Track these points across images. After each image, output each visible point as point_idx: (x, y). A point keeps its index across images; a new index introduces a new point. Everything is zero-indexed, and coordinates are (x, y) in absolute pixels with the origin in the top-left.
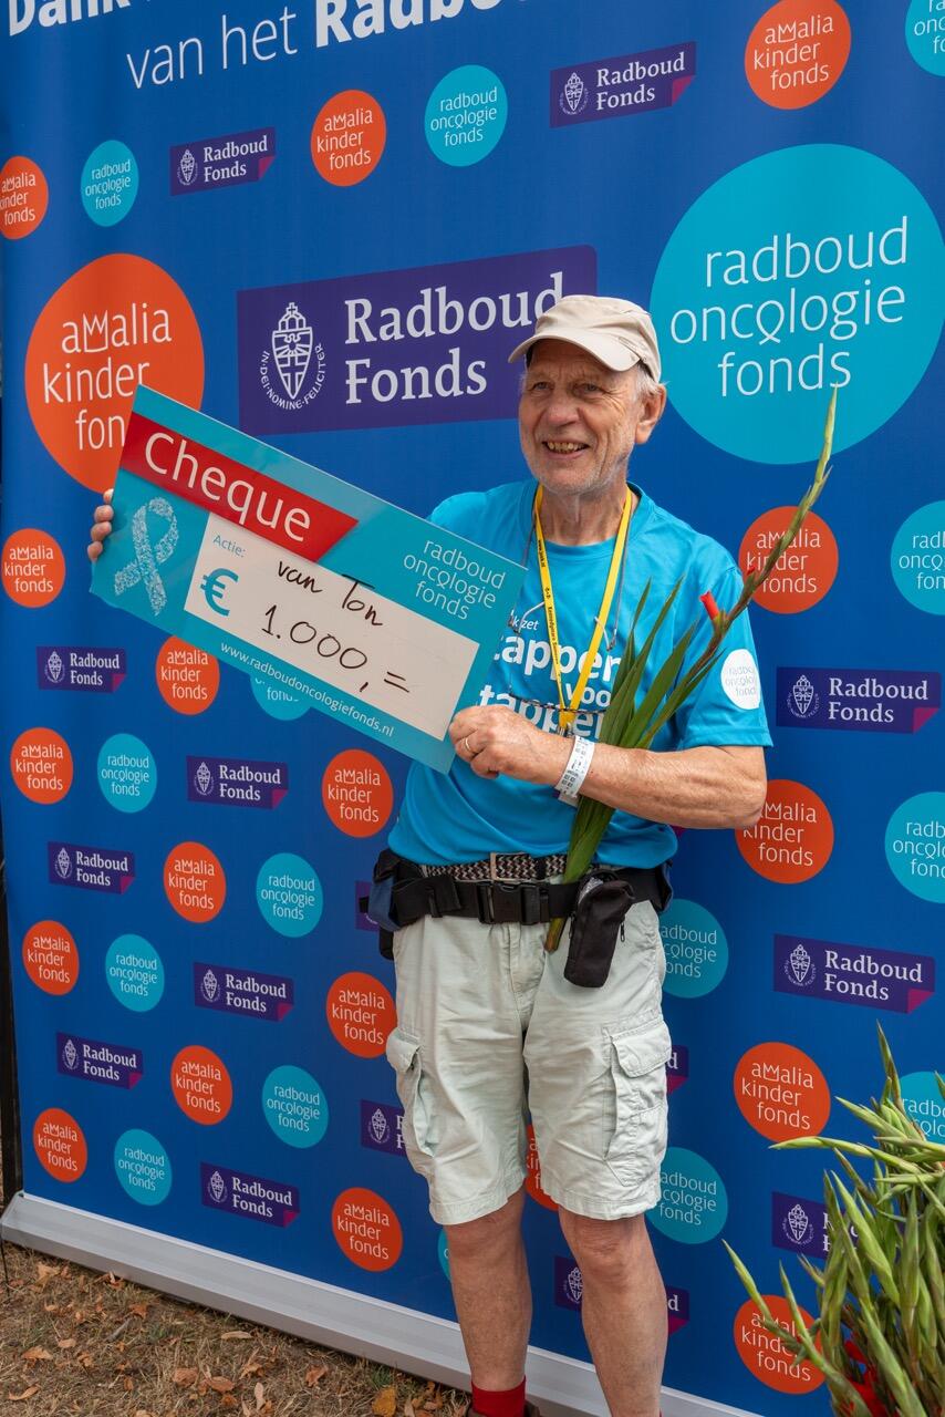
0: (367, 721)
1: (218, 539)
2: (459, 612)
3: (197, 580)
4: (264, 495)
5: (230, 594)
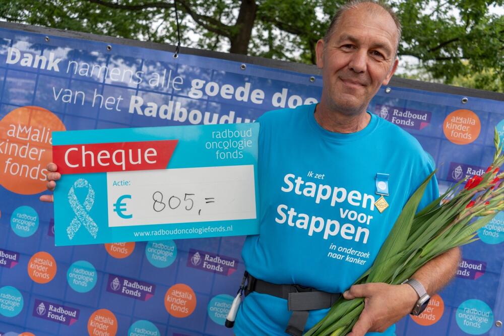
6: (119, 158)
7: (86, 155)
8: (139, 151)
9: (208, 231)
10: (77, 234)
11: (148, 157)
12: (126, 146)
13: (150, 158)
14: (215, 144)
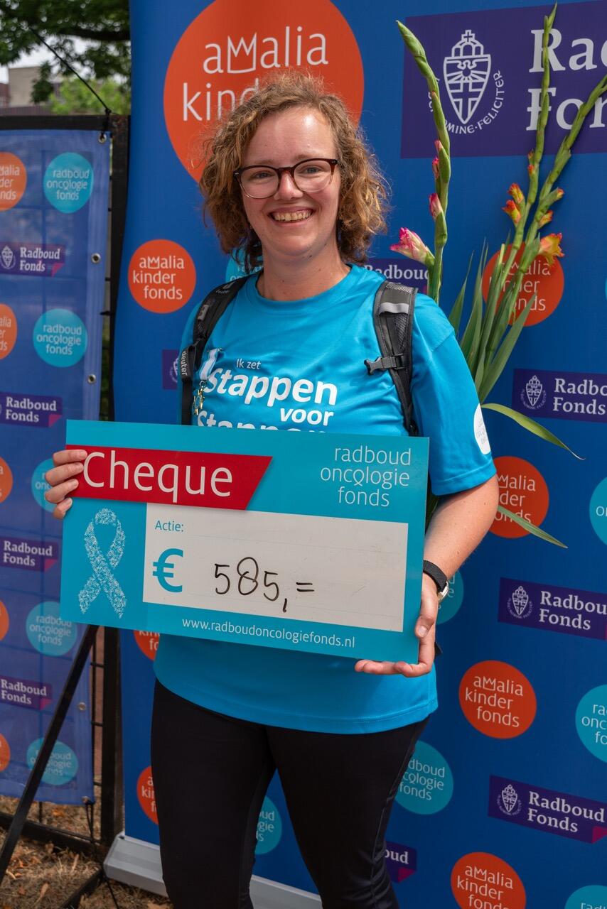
0: (328, 641)
1: (158, 525)
2: (382, 501)
3: (149, 569)
4: (188, 468)
5: (180, 571)
7: (116, 467)
9: (309, 639)
10: (93, 606)
11: (217, 484)
13: (221, 487)
14: (337, 473)
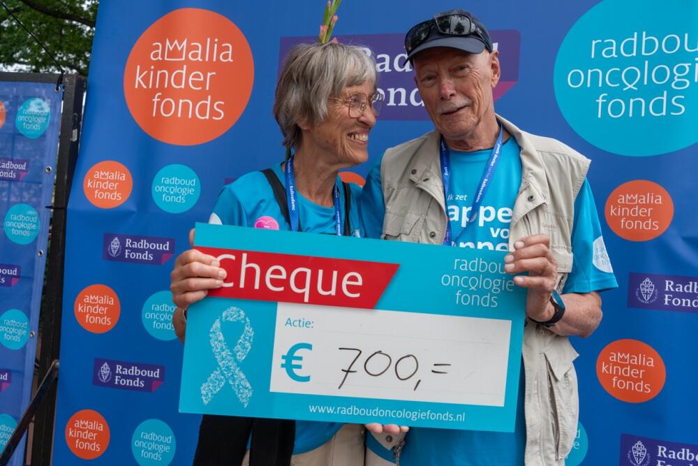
6: (300, 281)
8: (335, 274)
12: (315, 263)
